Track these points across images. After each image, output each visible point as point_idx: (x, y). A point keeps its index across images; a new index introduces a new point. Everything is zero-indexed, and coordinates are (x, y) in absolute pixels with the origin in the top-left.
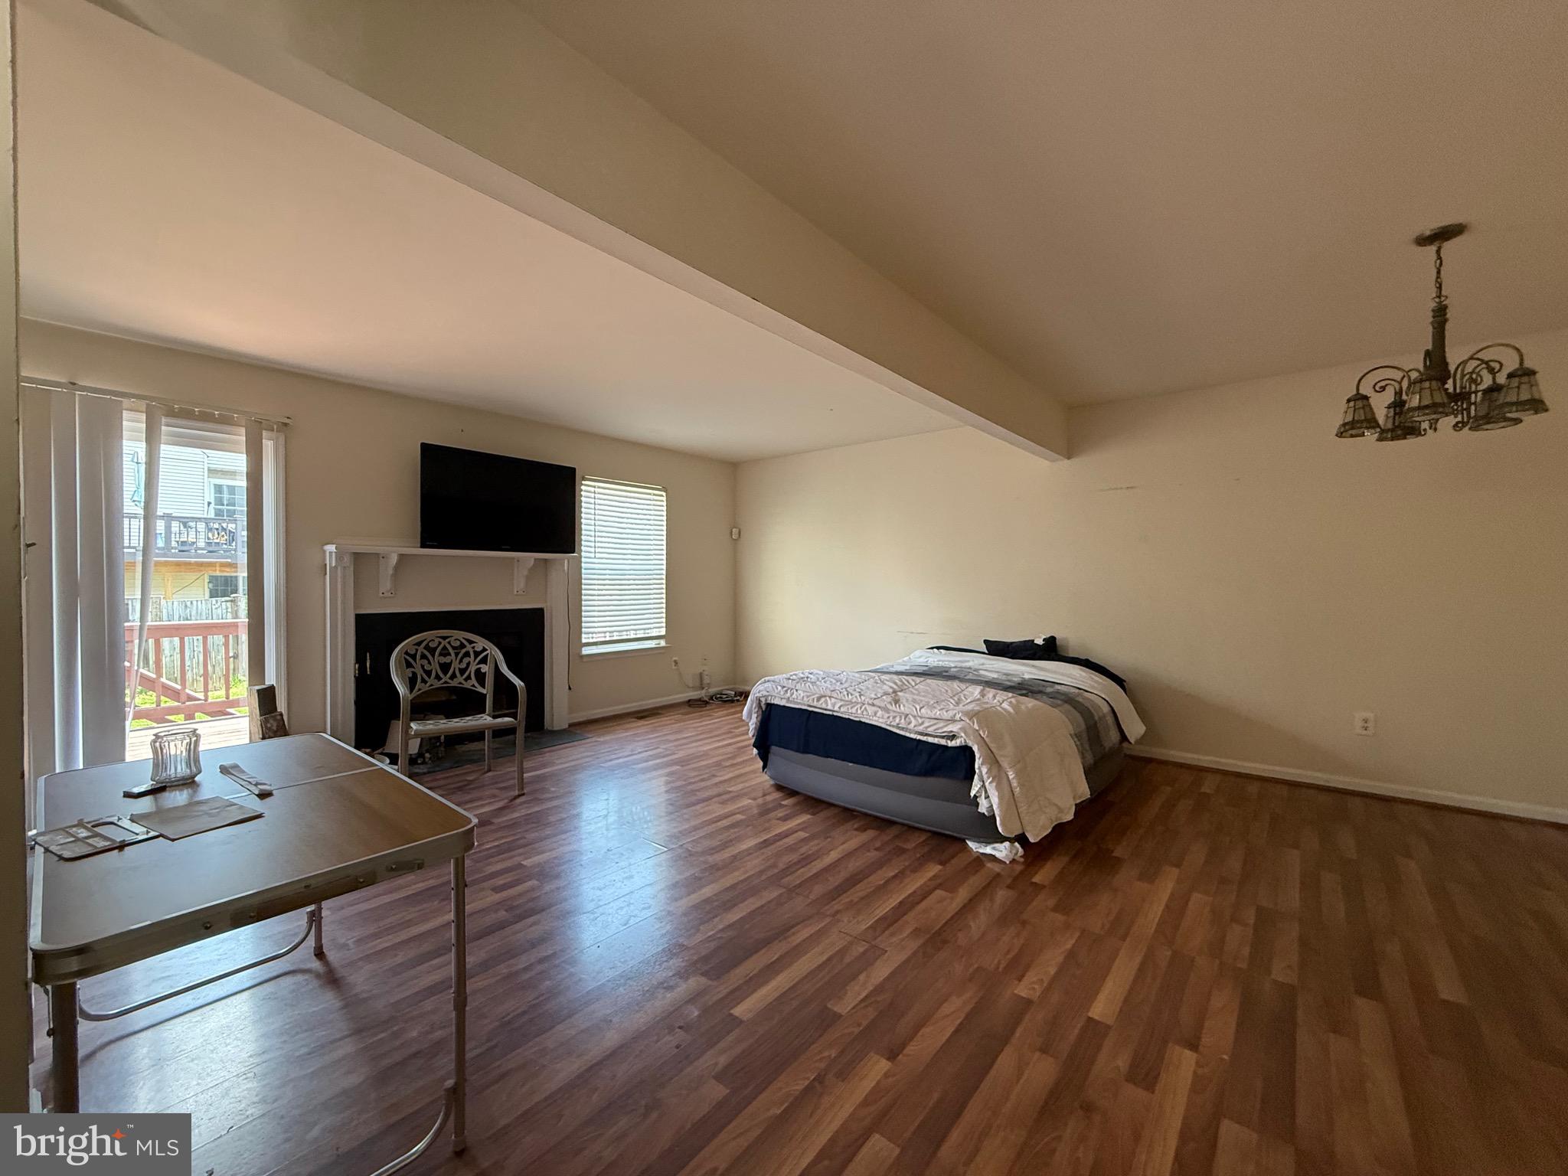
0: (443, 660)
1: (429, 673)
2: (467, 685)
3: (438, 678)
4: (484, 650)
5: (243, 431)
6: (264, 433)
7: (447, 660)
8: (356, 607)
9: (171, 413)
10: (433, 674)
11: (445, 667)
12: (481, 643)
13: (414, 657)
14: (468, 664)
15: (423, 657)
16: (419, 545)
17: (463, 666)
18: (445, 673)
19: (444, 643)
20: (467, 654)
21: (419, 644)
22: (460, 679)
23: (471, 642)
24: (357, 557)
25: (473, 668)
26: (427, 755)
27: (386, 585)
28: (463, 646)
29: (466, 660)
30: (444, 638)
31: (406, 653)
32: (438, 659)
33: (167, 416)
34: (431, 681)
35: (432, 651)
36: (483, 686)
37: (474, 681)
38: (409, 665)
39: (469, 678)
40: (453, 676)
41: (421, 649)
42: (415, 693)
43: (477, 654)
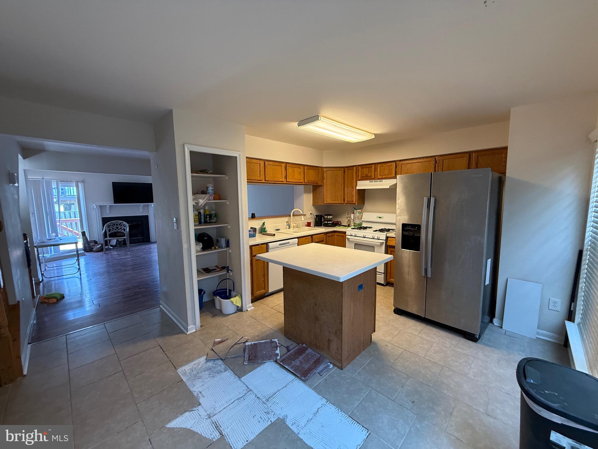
0: (117, 226)
1: (113, 229)
2: (122, 231)
3: (116, 230)
4: (125, 224)
5: (74, 183)
6: (79, 183)
7: (118, 226)
8: (101, 216)
9: (61, 181)
10: (115, 229)
11: (117, 228)
12: (125, 223)
13: (110, 226)
14: (122, 227)
15: (112, 226)
16: (113, 203)
17: (121, 227)
18: (117, 229)
19: (117, 223)
20: (122, 225)
21: (111, 223)
22: (120, 230)
23: (122, 223)
24: (101, 207)
25: (123, 228)
26: (118, 245)
27: (108, 211)
28: (121, 224)
29: (121, 226)
30: (117, 222)
31: (108, 225)
32: (115, 226)
33: (60, 182)
34: (114, 230)
35: (114, 225)
36: (125, 231)
37: (123, 230)
38: (108, 227)
39: (122, 230)
40: (119, 230)
41: (112, 224)
42: (110, 233)
43: (124, 225)
